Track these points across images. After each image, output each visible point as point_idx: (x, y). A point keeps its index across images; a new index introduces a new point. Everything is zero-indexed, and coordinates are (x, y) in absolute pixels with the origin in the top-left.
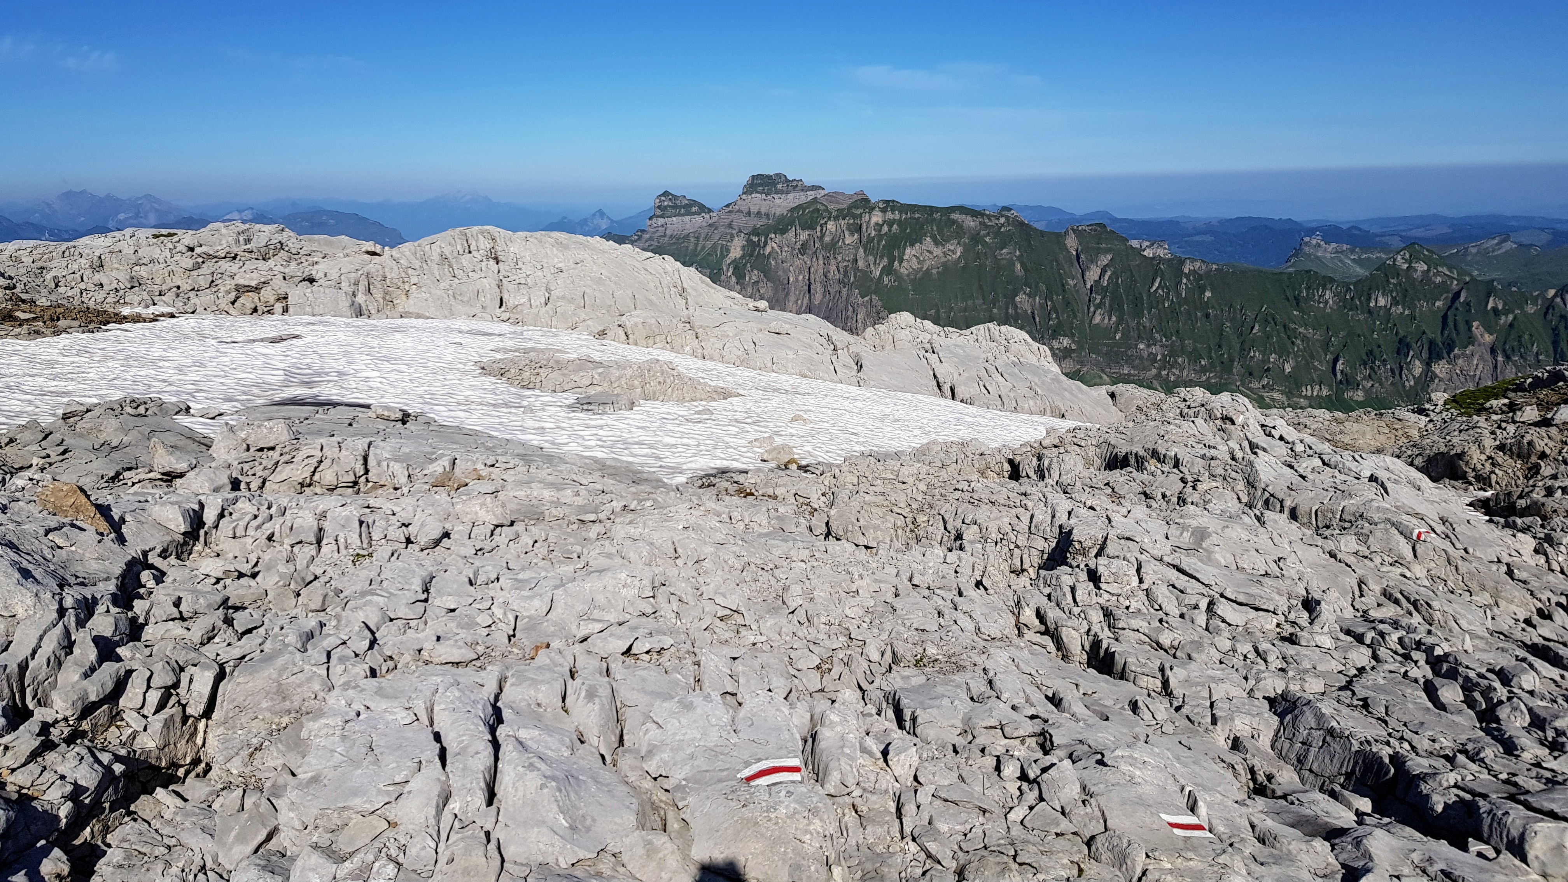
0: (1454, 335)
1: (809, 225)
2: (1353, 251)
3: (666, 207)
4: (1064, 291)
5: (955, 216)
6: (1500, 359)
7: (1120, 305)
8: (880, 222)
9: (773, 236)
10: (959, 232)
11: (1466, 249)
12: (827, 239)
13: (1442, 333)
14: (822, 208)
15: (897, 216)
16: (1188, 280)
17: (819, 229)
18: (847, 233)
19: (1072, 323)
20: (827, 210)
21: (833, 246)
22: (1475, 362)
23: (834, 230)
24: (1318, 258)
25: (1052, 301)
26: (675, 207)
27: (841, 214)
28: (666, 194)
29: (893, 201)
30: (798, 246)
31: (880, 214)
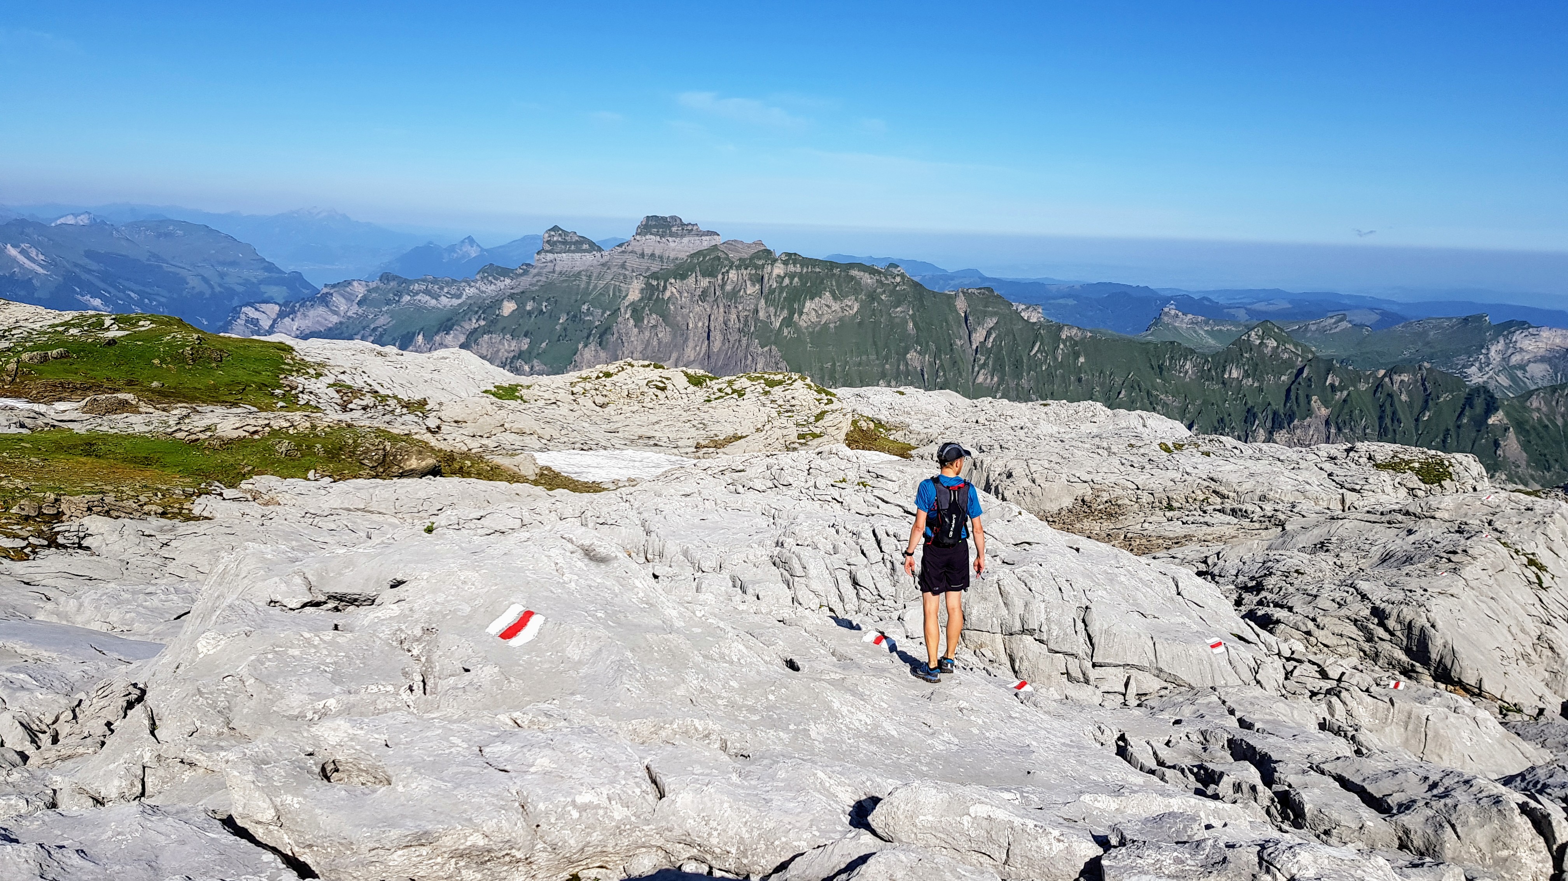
0: (1295, 408)
1: (710, 273)
2: (1207, 323)
3: (555, 243)
4: (952, 350)
5: (854, 273)
6: (1333, 431)
7: (1002, 367)
8: (782, 274)
9: (673, 281)
10: (857, 288)
11: (1307, 326)
12: (728, 288)
13: (1285, 405)
14: (723, 256)
15: (798, 269)
16: (1065, 346)
17: (720, 277)
18: (748, 283)
19: (958, 381)
20: (727, 258)
21: (734, 296)
22: (1311, 433)
23: (735, 279)
24: (1175, 328)
25: (941, 360)
26: (565, 243)
27: (743, 264)
28: (555, 229)
29: (795, 254)
30: (698, 292)
31: (782, 266)
